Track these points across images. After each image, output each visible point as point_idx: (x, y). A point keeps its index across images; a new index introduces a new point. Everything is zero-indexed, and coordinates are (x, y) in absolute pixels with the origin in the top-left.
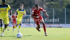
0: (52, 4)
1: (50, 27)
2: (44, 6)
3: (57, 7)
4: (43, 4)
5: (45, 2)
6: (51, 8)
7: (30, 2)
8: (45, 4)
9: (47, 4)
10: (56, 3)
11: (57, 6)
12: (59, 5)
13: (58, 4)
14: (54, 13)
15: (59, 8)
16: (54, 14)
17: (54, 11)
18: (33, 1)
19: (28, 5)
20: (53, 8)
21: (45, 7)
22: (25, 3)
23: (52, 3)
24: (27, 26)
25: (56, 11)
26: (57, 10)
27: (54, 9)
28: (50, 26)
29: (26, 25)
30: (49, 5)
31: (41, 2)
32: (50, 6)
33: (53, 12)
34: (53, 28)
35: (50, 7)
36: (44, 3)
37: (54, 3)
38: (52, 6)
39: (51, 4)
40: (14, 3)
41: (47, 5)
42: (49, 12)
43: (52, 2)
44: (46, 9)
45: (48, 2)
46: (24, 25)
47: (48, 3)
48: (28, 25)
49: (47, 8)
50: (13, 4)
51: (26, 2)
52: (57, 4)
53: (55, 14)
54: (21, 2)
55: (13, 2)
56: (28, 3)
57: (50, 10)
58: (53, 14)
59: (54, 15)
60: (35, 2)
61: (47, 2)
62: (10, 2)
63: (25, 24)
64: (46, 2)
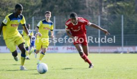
0: (119, 7)
1: (116, 52)
2: (103, 10)
3: (129, 13)
4: (100, 7)
5: (105, 2)
6: (117, 15)
7: (76, 3)
8: (104, 7)
9: (108, 6)
10: (128, 5)
11: (128, 10)
12: (133, 9)
13: (132, 6)
14: (124, 24)
15: (134, 14)
16: (124, 26)
17: (124, 20)
18: (81, 2)
19: (71, 8)
20: (122, 14)
21: (105, 13)
22: (65, 5)
23: (118, 5)
24: (70, 51)
25: (128, 20)
26: (130, 19)
27: (122, 17)
28: (115, 50)
29: (68, 48)
30: (114, 8)
31: (97, 2)
32: (115, 11)
33: (121, 23)
34: (121, 53)
35: (114, 13)
36: (103, 4)
37: (123, 5)
38: (118, 10)
39: (116, 6)
40: (43, 6)
41: (109, 8)
42: (114, 23)
43: (118, 3)
44: (108, 16)
45: (111, 2)
46: (63, 48)
47: (112, 5)
48: (71, 48)
49: (109, 14)
50: (41, 7)
51: (68, 2)
52: (128, 7)
53: (126, 27)
54: (57, 3)
55: (41, 3)
56: (70, 6)
57: (115, 18)
58: (121, 26)
59: (124, 28)
60: (85, 2)
61: (109, 2)
62: (35, 4)
63: (66, 47)
64: (107, 3)
